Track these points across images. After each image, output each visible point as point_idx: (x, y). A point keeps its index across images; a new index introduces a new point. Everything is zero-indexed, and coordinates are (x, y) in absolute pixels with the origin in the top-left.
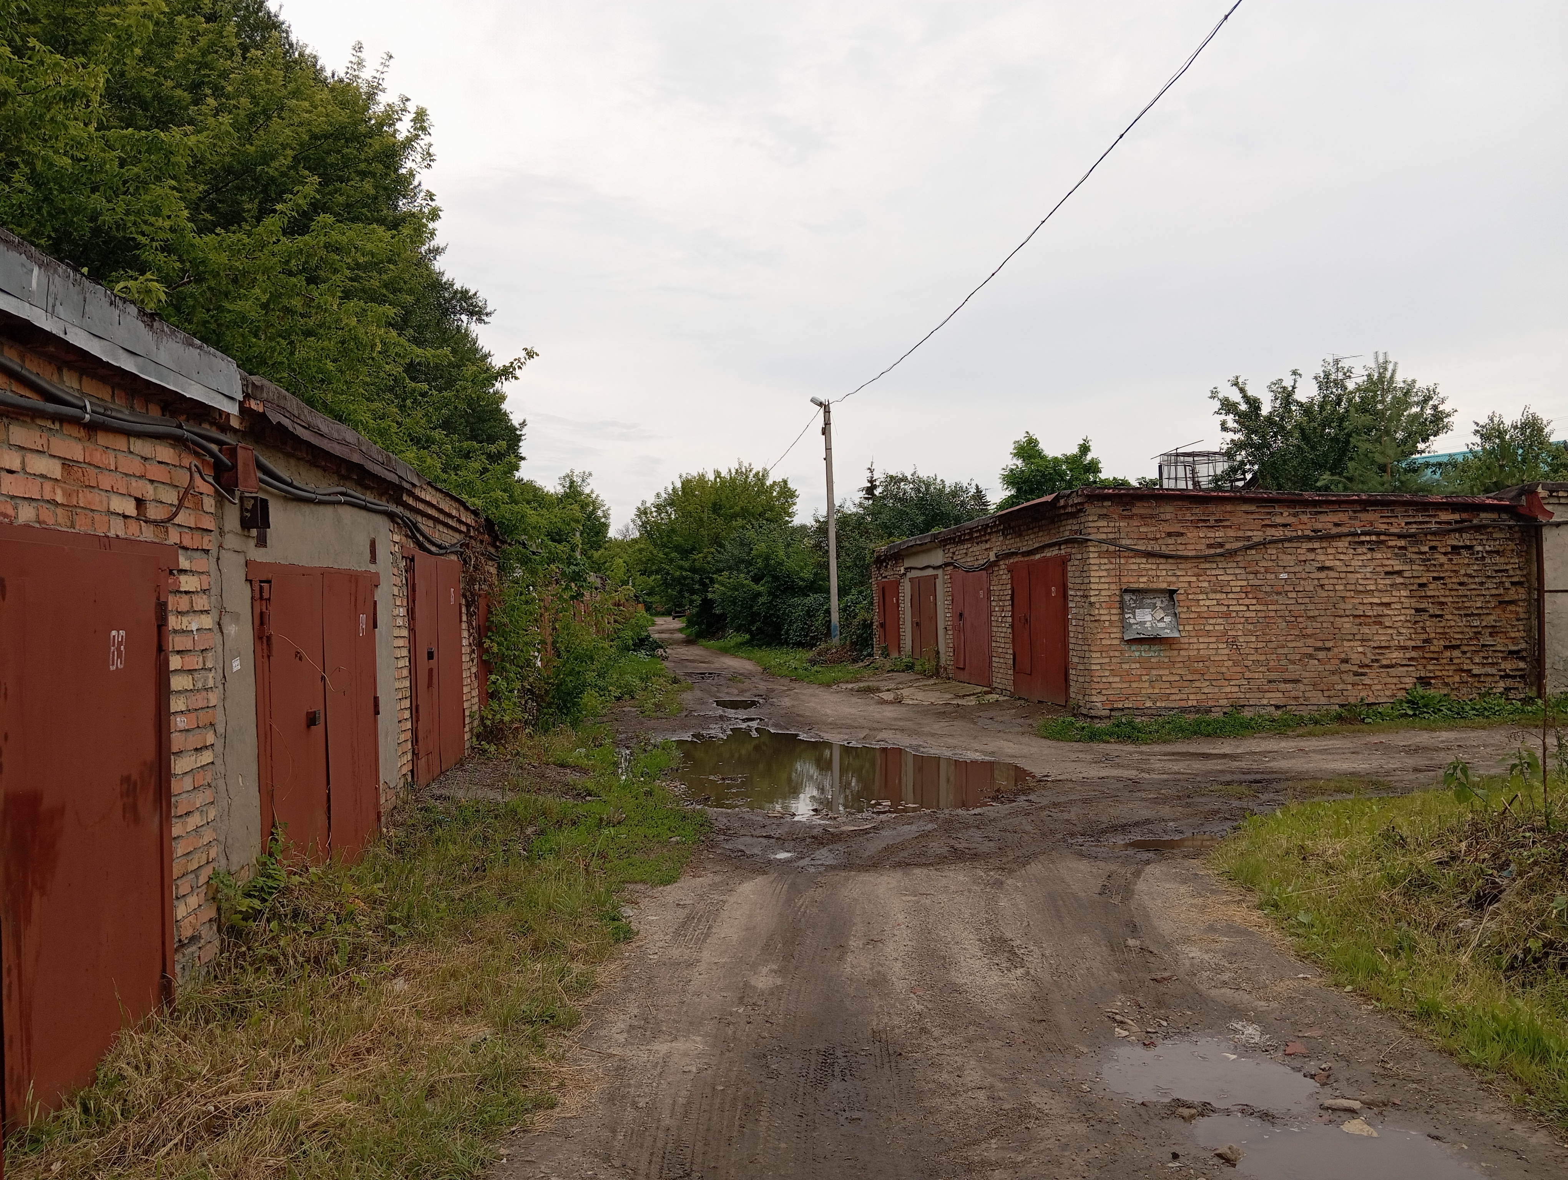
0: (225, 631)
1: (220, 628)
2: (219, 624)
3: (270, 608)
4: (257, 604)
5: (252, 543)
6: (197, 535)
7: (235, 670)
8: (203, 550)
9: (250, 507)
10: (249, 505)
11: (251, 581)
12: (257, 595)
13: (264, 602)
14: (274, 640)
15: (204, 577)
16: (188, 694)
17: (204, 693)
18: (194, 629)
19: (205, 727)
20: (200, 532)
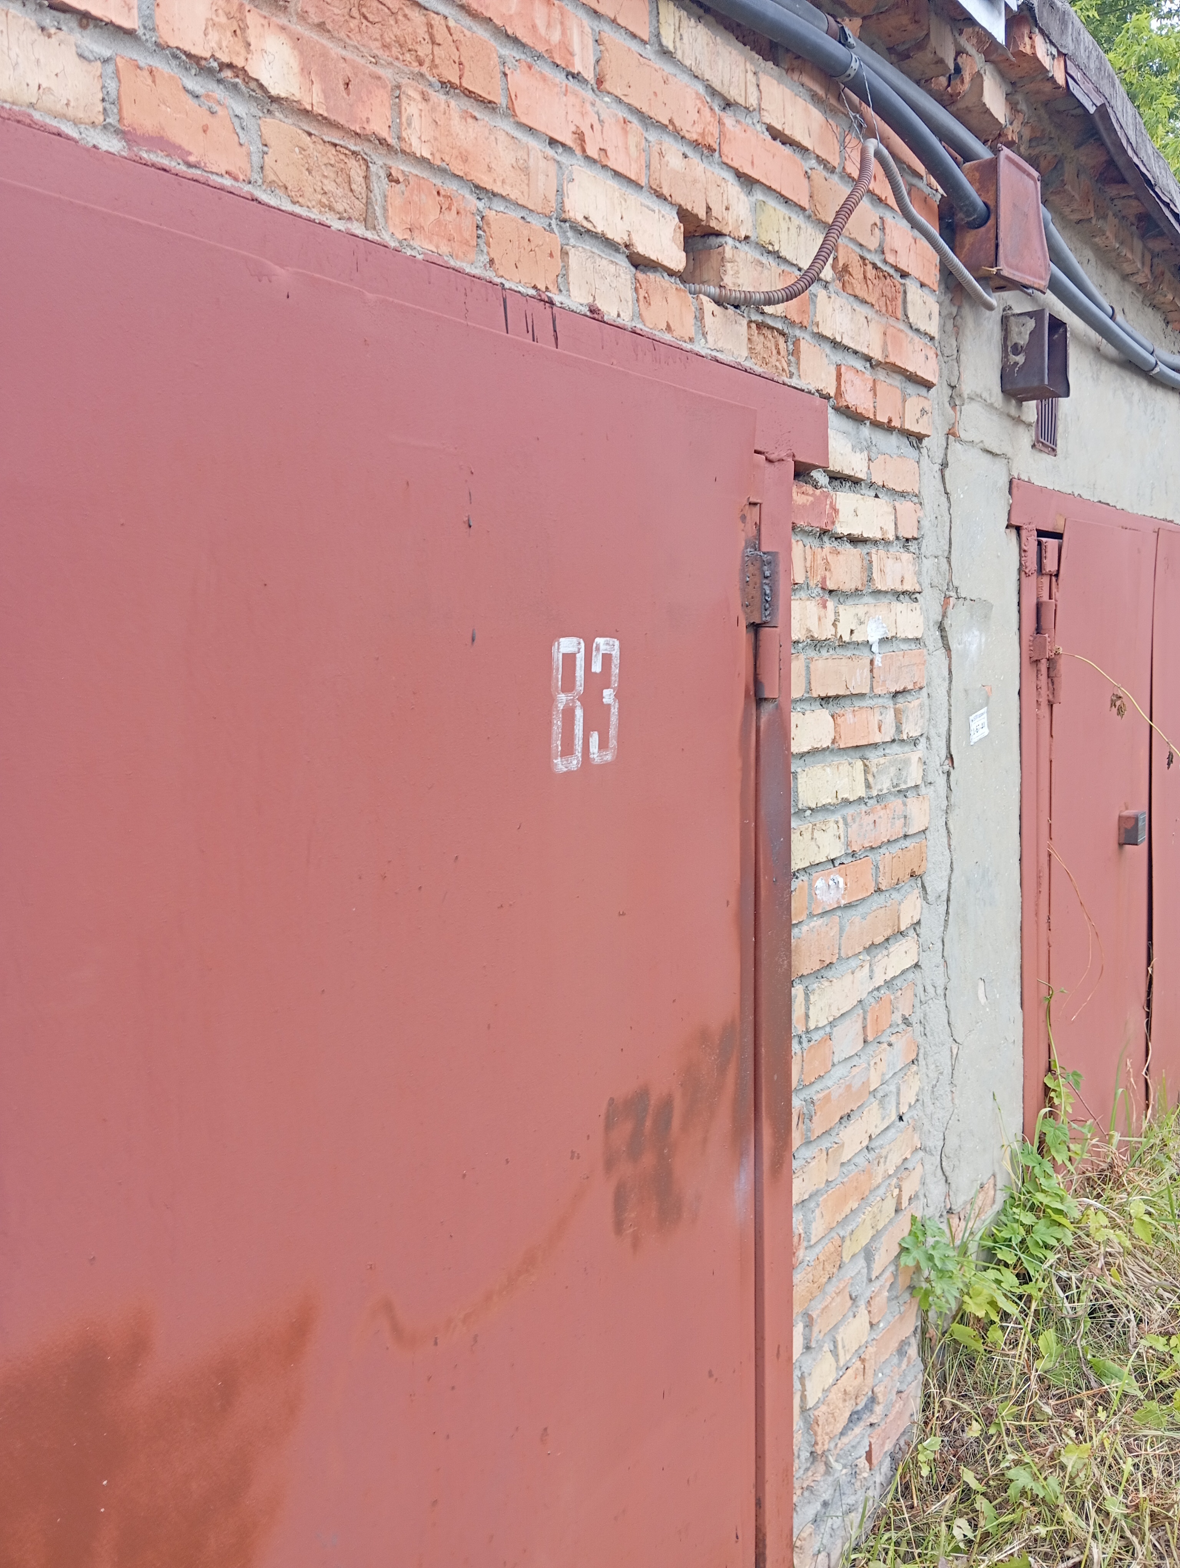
0: (954, 646)
1: (944, 637)
2: (941, 628)
3: (1056, 593)
4: (1031, 583)
5: (1026, 438)
6: (891, 385)
7: (975, 738)
8: (907, 434)
9: (1023, 340)
10: (1022, 335)
11: (1018, 529)
12: (1032, 565)
13: (1045, 580)
14: (1063, 666)
15: (905, 507)
16: (850, 811)
17: (896, 803)
18: (874, 638)
19: (897, 886)
20: (897, 381)
